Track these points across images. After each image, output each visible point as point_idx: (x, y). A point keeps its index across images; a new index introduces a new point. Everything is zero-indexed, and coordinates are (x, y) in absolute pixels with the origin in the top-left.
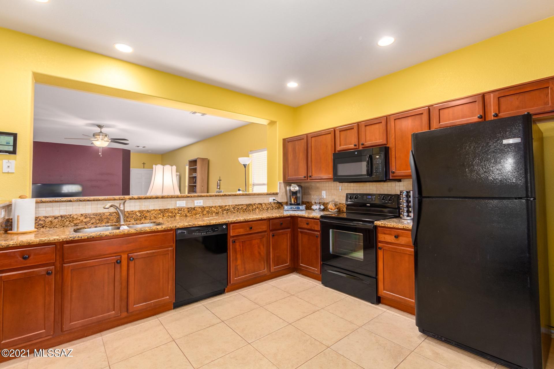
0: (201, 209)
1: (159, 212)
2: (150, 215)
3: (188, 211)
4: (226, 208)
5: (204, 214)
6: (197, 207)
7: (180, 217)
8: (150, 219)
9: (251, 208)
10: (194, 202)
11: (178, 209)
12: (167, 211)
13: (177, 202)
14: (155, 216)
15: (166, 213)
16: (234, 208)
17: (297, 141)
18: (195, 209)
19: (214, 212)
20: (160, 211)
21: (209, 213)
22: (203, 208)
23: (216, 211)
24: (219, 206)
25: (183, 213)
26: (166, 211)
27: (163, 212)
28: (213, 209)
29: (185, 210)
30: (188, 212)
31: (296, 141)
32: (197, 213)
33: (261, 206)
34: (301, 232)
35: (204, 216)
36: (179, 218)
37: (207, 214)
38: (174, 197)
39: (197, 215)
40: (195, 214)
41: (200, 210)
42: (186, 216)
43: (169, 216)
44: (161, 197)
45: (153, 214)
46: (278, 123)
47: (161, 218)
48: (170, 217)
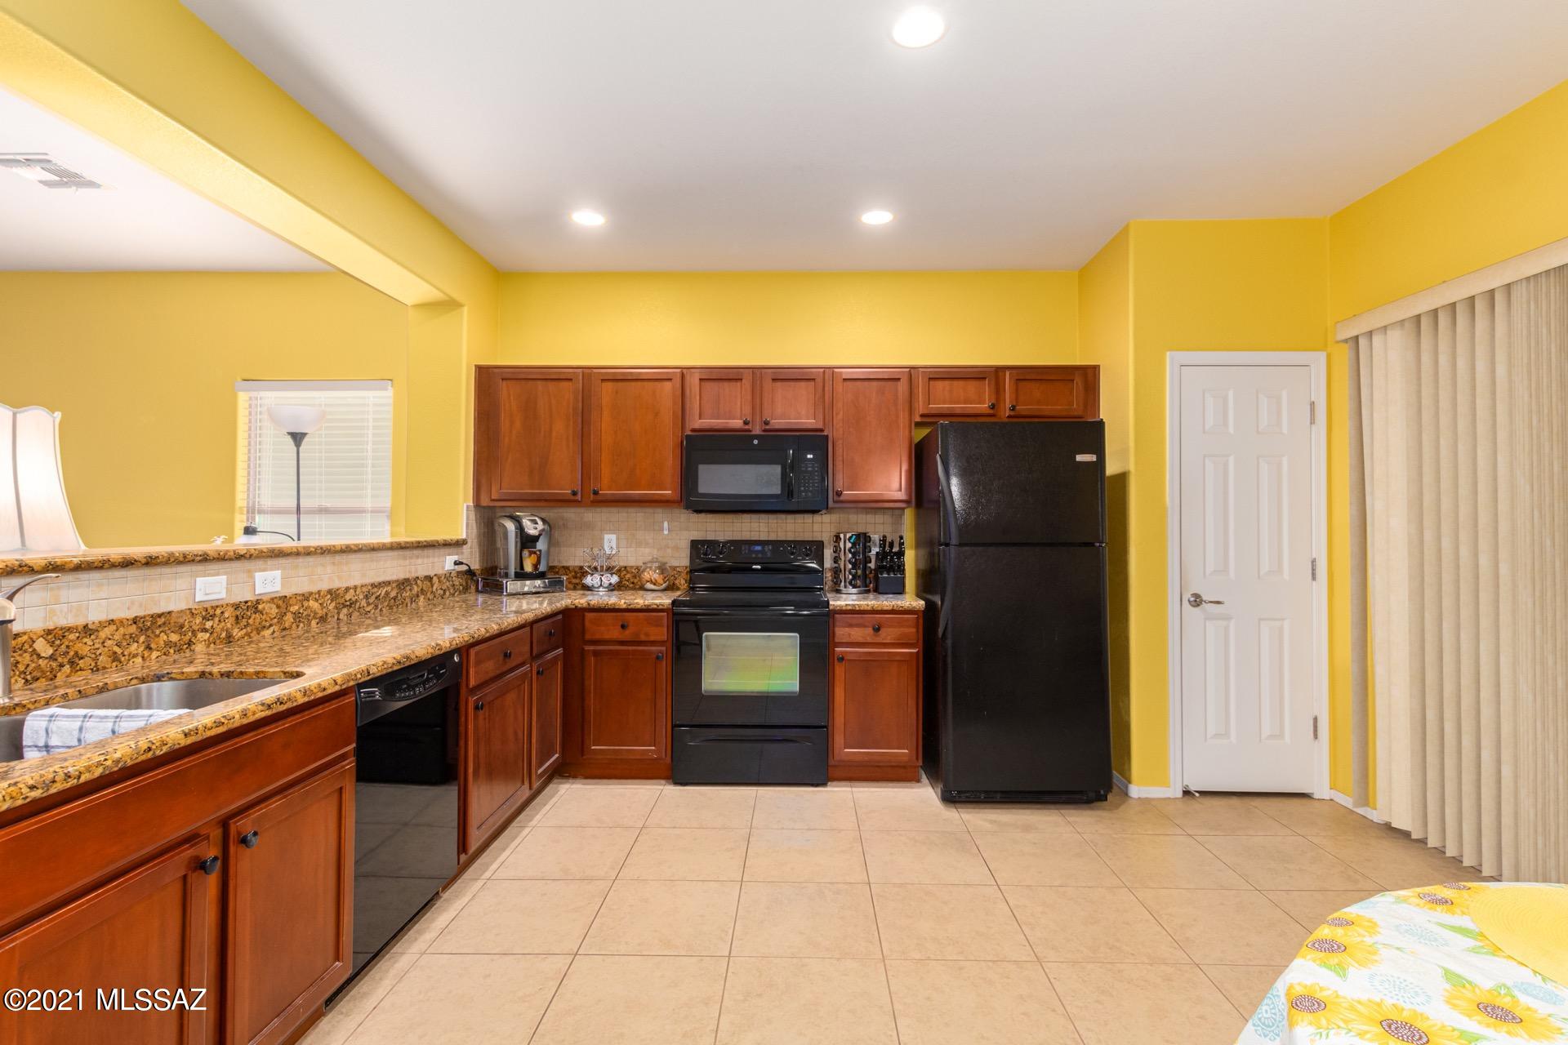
0: (278, 607)
1: (133, 629)
2: (97, 646)
3: (237, 617)
4: (348, 597)
5: (287, 625)
6: (265, 598)
7: (208, 646)
8: (96, 666)
9: (408, 594)
10: (253, 578)
11: (204, 613)
12: (164, 623)
13: (198, 579)
14: (116, 649)
15: (157, 632)
16: (367, 595)
17: (544, 383)
18: (260, 607)
19: (315, 618)
20: (134, 626)
21: (300, 621)
22: (283, 602)
23: (320, 613)
24: (330, 592)
25: (218, 629)
26: (160, 621)
27: (147, 630)
28: (312, 603)
29: (226, 615)
30: (237, 623)
31: (539, 382)
32: (264, 623)
33: (429, 584)
34: (596, 653)
35: (284, 633)
36: (204, 649)
37: (294, 626)
38: (193, 561)
39: (262, 633)
40: (257, 629)
41: (274, 610)
42: (229, 639)
43: (168, 644)
44: (144, 561)
45: (109, 643)
46: (465, 309)
47: (139, 660)
48: (172, 651)
